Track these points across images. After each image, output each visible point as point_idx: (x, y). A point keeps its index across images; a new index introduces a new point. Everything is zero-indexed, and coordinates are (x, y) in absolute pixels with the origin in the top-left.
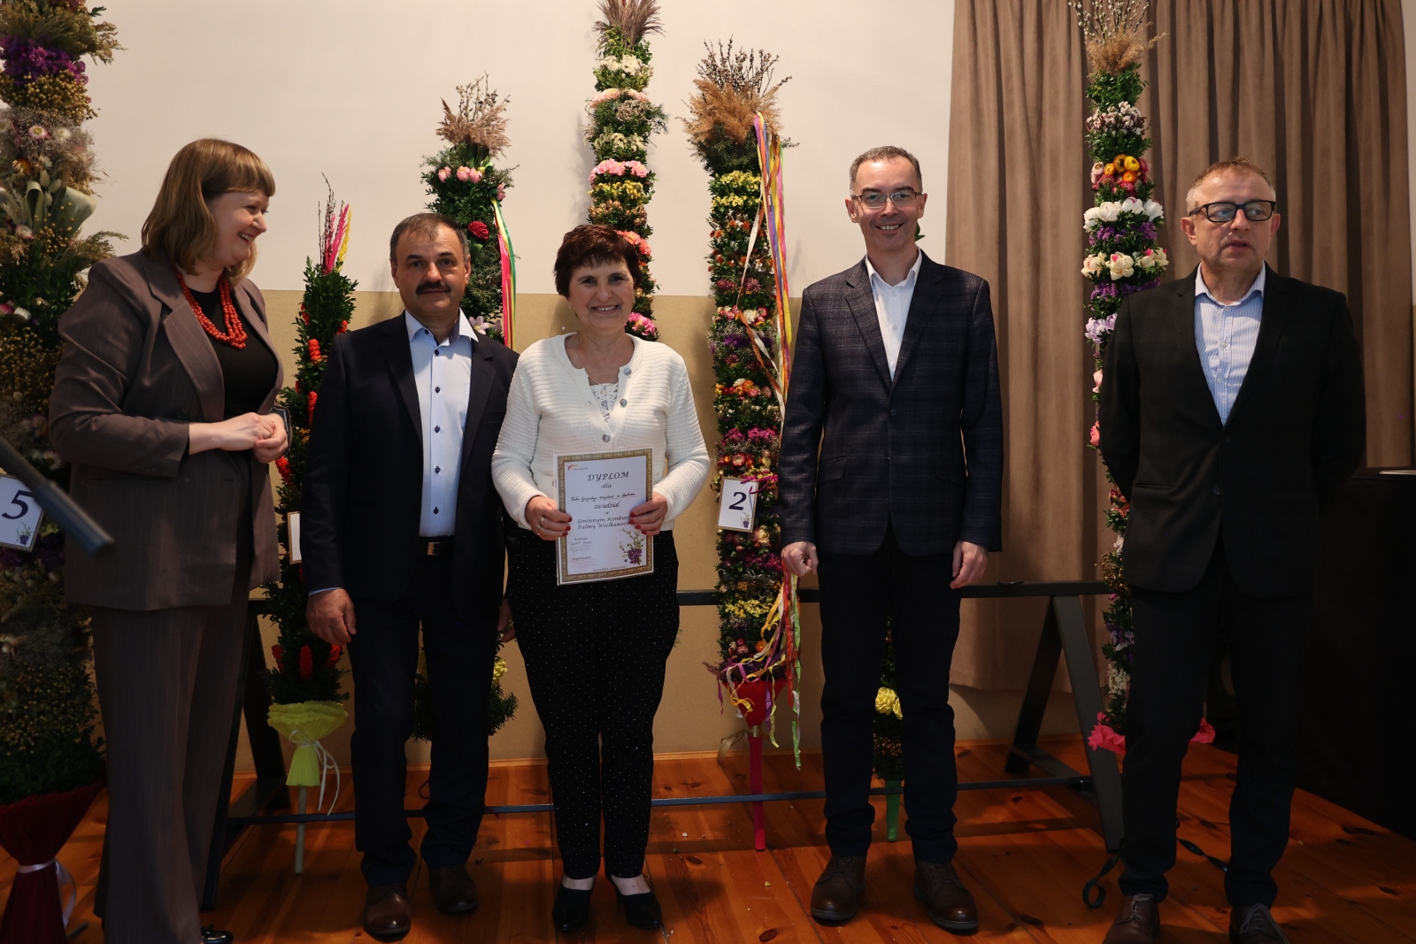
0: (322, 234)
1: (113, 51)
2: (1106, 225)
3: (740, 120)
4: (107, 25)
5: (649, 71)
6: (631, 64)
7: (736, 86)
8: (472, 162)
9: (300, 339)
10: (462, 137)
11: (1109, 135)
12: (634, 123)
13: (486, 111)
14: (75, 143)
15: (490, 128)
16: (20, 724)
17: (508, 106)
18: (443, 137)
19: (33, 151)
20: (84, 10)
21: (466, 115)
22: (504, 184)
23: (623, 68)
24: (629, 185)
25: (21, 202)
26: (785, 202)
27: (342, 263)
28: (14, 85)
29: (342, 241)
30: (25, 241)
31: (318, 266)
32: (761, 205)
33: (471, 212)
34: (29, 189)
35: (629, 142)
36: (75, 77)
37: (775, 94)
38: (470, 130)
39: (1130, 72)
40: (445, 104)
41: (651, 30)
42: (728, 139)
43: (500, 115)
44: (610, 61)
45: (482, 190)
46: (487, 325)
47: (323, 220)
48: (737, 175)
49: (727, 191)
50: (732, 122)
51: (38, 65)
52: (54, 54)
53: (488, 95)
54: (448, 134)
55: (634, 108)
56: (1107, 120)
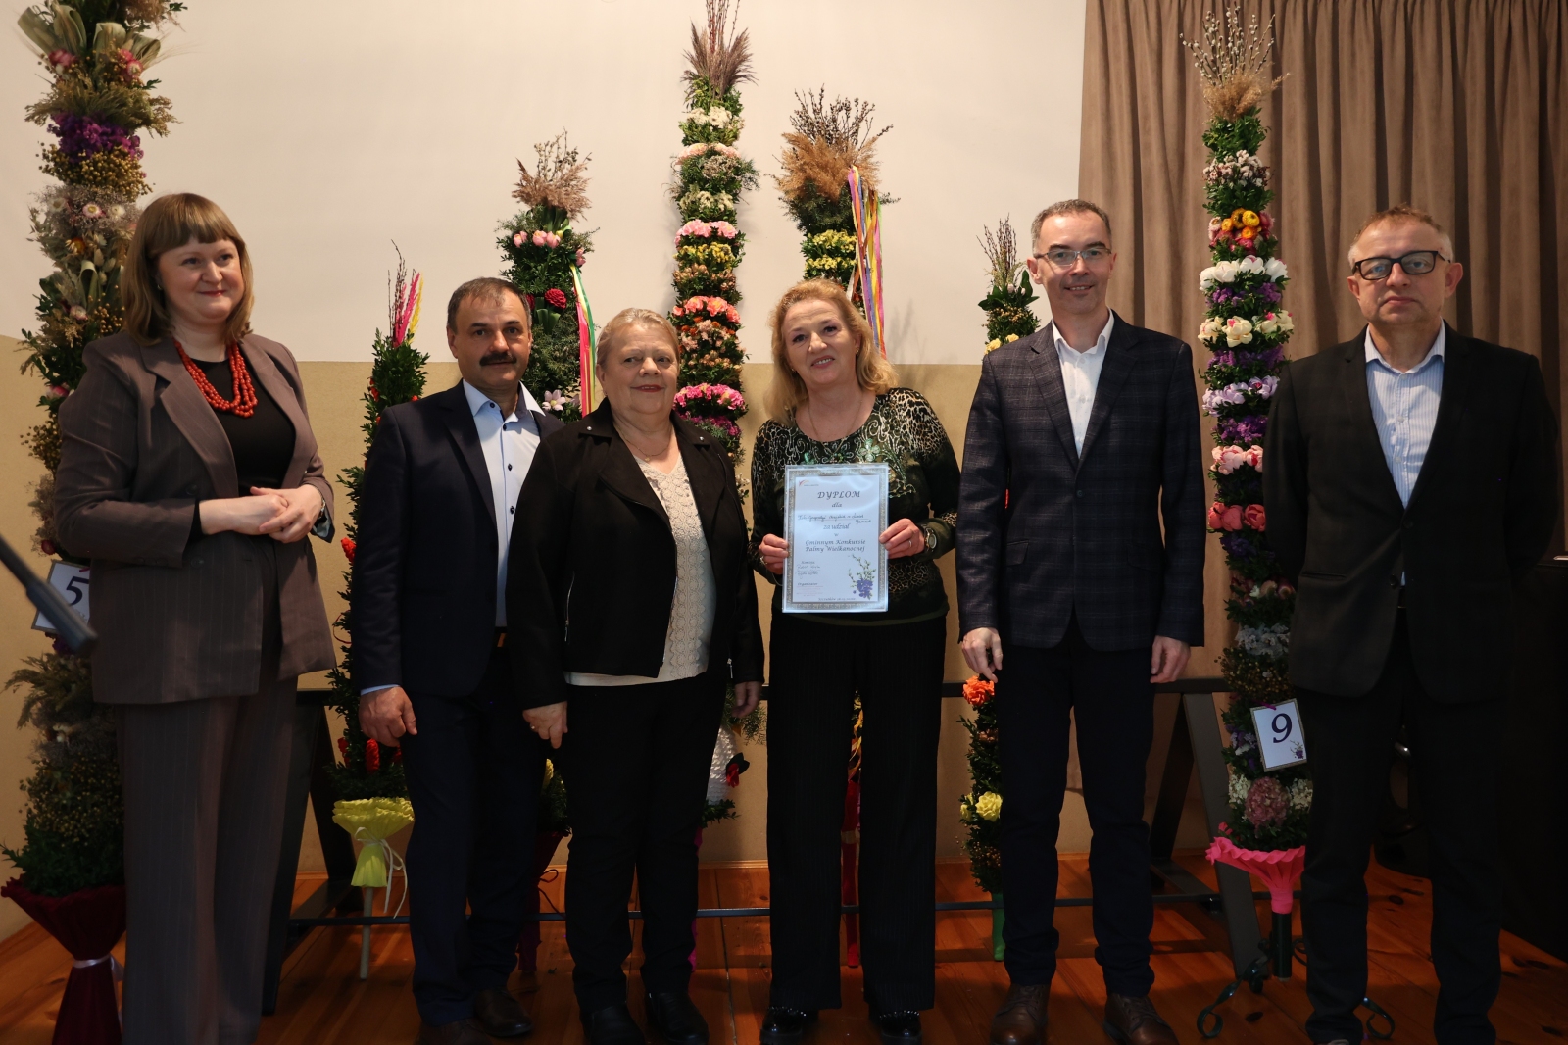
0: (392, 304)
1: (168, 124)
2: (1223, 286)
3: (834, 176)
4: (162, 99)
5: (739, 124)
6: (719, 116)
7: (829, 139)
8: (550, 226)
9: (369, 415)
10: (539, 199)
11: (1226, 187)
12: (722, 180)
13: (565, 171)
14: (130, 220)
15: (570, 189)
16: (74, 815)
17: (589, 164)
18: (519, 199)
19: (87, 230)
20: (138, 85)
21: (545, 175)
22: (583, 249)
23: (711, 121)
24: (716, 247)
25: (76, 282)
26: (883, 264)
27: (413, 335)
28: (70, 163)
29: (413, 312)
30: (80, 322)
31: (388, 338)
32: (857, 266)
33: (548, 280)
34: (83, 269)
35: (716, 201)
36: (129, 153)
37: (873, 146)
38: (548, 192)
39: (1249, 117)
40: (521, 164)
41: (742, 79)
42: (820, 196)
43: (580, 174)
44: (697, 114)
45: (559, 256)
46: (563, 400)
47: (393, 290)
48: (830, 235)
49: (820, 252)
50: (824, 178)
51: (92, 142)
52: (109, 130)
53: (568, 154)
54: (525, 197)
55: (721, 164)
56: (1224, 171)
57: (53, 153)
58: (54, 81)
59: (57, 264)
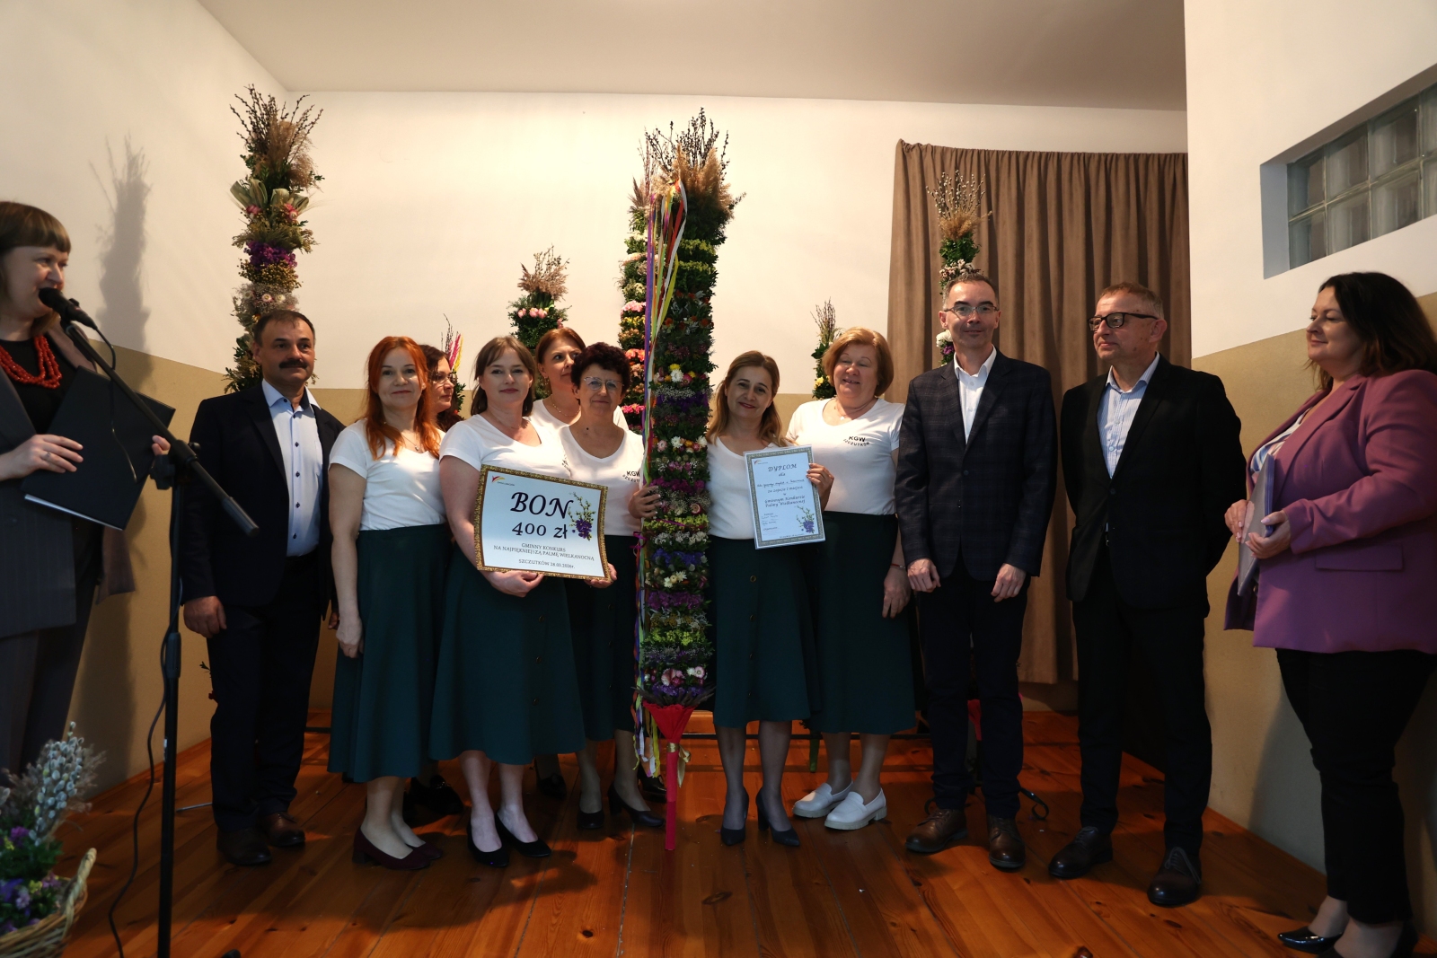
1: (312, 246)
4: (308, 231)
10: (535, 288)
13: (552, 270)
15: (555, 282)
17: (567, 265)
18: (522, 288)
20: (295, 224)
21: (539, 274)
23: (644, 239)
28: (255, 270)
36: (289, 264)
38: (541, 284)
39: (968, 238)
40: (523, 267)
43: (561, 272)
44: (636, 234)
45: (546, 323)
51: (268, 258)
52: (278, 251)
53: (555, 260)
54: (525, 286)
56: (950, 272)
57: (246, 264)
58: (249, 223)
59: (246, 330)
